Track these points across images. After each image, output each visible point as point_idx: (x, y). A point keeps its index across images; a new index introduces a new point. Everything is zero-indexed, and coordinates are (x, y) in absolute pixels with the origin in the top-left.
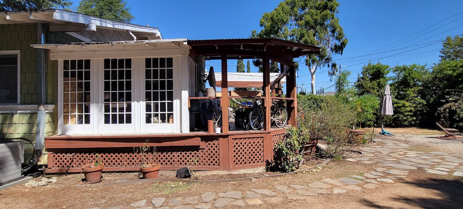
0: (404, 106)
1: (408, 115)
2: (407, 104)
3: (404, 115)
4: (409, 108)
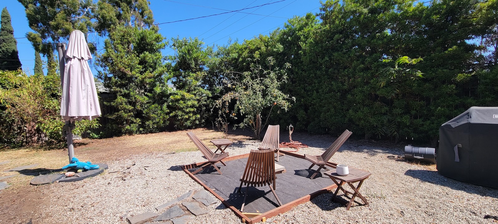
0: (183, 99)
1: (190, 112)
2: (188, 96)
3: (184, 111)
4: (191, 102)
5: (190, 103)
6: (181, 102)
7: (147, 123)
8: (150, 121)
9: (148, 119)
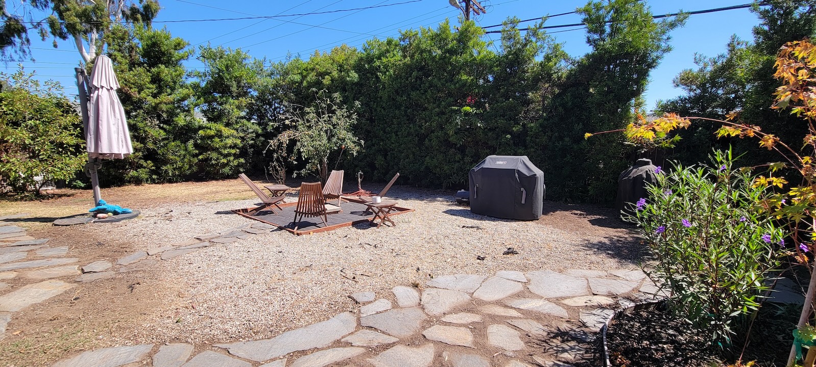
0: (219, 135)
1: (229, 155)
2: (226, 131)
3: (221, 154)
4: (231, 141)
5: (229, 142)
6: (217, 139)
7: (164, 168)
8: (168, 165)
9: (166, 162)
